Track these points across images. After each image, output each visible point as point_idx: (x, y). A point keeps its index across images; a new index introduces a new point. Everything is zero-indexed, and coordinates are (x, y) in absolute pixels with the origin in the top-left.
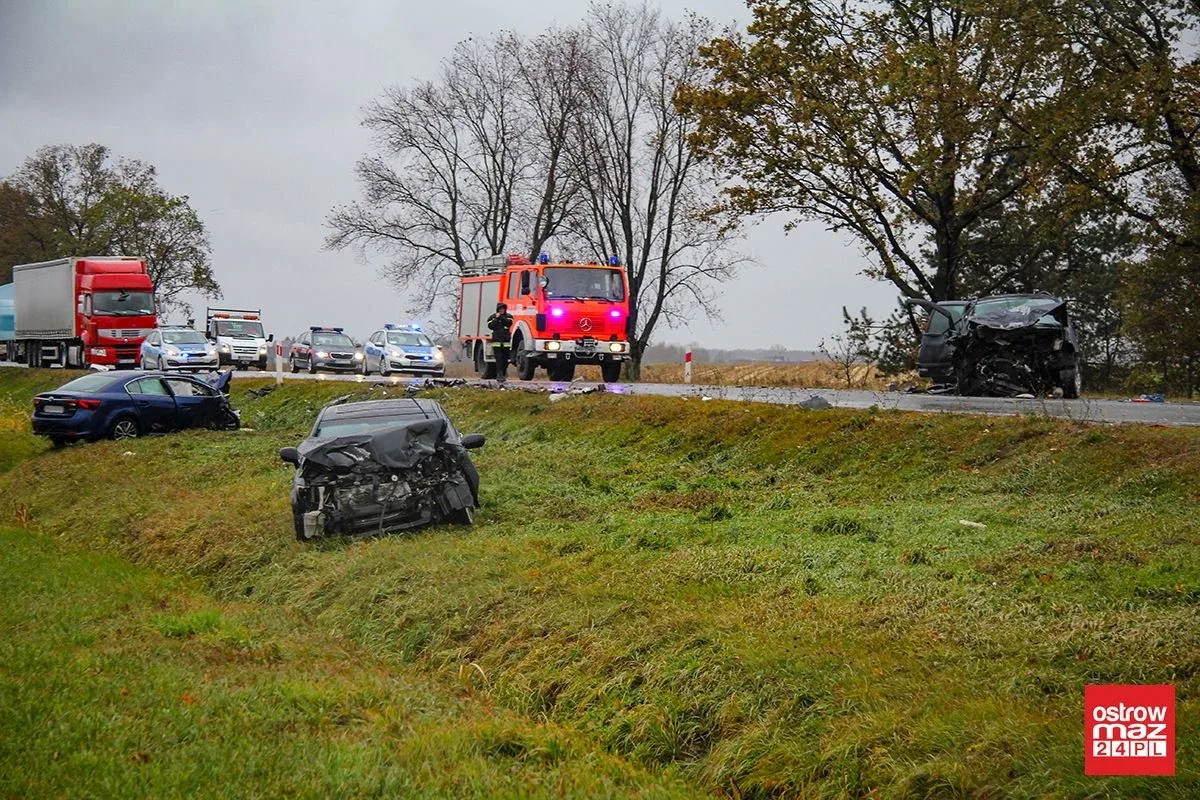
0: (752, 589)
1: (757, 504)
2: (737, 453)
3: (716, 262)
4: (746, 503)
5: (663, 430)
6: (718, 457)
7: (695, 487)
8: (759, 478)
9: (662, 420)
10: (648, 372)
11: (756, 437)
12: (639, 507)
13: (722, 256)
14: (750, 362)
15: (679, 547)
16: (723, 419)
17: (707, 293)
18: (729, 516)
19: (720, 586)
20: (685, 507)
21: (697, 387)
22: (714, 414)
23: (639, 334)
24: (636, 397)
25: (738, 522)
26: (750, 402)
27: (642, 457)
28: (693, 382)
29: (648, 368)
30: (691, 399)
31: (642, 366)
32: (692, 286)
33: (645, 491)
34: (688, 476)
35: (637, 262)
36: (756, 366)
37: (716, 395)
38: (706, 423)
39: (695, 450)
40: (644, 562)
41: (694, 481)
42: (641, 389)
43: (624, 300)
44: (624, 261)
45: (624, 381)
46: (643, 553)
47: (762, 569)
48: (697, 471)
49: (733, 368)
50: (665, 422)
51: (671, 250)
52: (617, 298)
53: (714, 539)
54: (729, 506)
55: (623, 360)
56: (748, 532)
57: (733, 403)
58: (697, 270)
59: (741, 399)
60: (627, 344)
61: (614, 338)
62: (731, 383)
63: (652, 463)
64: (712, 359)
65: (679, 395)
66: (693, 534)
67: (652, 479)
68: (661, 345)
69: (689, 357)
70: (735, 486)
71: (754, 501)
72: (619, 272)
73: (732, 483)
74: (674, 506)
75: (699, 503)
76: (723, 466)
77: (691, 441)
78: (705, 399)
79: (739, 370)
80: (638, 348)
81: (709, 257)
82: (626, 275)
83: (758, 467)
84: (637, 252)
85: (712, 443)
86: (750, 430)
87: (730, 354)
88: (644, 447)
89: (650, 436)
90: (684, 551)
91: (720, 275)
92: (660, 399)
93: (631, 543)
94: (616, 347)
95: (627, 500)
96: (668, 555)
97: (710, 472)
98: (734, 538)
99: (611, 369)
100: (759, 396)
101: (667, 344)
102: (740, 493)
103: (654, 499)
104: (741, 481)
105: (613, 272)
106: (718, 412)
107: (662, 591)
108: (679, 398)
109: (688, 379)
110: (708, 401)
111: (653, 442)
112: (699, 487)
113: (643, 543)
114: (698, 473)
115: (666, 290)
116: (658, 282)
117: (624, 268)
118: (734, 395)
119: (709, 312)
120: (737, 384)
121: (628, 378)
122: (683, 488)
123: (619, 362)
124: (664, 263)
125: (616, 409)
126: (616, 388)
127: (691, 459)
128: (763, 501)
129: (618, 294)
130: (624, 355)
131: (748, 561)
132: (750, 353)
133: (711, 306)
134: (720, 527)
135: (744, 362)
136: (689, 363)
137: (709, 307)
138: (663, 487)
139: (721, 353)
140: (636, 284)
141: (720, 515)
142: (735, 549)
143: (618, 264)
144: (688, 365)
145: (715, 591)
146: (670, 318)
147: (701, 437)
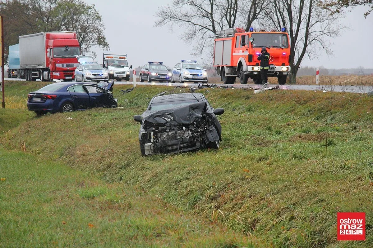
0: (344, 177)
1: (347, 139)
2: (339, 116)
3: (331, 29)
4: (343, 138)
5: (305, 106)
6: (330, 117)
7: (319, 132)
8: (349, 126)
9: (305, 101)
10: (300, 80)
11: (348, 108)
12: (294, 141)
13: (334, 27)
14: (347, 74)
15: (311, 158)
16: (333, 100)
17: (326, 44)
18: (335, 144)
19: (329, 175)
20: (314, 140)
21: (321, 86)
22: (328, 98)
23: (295, 62)
24: (293, 91)
25: (338, 147)
26: (345, 93)
27: (296, 118)
28: (319, 84)
29: (300, 78)
30: (318, 91)
31: (297, 77)
32: (320, 40)
33: (296, 133)
34: (316, 126)
35: (294, 30)
36: (350, 76)
37: (329, 90)
38: (324, 102)
39: (320, 115)
40: (295, 165)
41: (319, 129)
42: (295, 87)
43: (288, 47)
44: (288, 29)
45: (288, 84)
46: (294, 161)
47: (349, 168)
48: (320, 124)
49: (339, 77)
50: (306, 102)
51: (310, 24)
52: (285, 47)
53: (328, 154)
54: (334, 139)
55: (288, 74)
56: (343, 151)
57: (337, 93)
58: (322, 33)
59: (341, 91)
60: (290, 67)
61: (283, 65)
62: (337, 84)
63: (301, 121)
64: (330, 74)
65: (313, 90)
66: (317, 152)
67: (300, 128)
68: (307, 68)
69: (318, 73)
70: (337, 130)
71: (346, 137)
72: (286, 35)
73: (336, 129)
74: (309, 140)
75: (321, 138)
76: (333, 122)
77: (318, 111)
78: (324, 91)
79: (342, 78)
80: (295, 69)
81: (328, 27)
82: (289, 36)
83: (349, 122)
84: (295, 26)
85: (328, 111)
86: (345, 105)
87: (338, 71)
88: (296, 113)
89: (299, 108)
90: (314, 160)
91: (333, 35)
92: (303, 92)
93: (289, 156)
94: (284, 69)
95: (288, 137)
96: (306, 162)
97: (326, 124)
98: (336, 154)
99: (282, 78)
100: (349, 90)
101: (309, 67)
102: (340, 134)
103: (301, 137)
104: (340, 128)
105: (284, 35)
106: (331, 97)
107: (303, 178)
108: (312, 91)
109: (317, 83)
110: (325, 93)
111: (300, 111)
112: (321, 131)
113: (295, 156)
114: (321, 124)
115: (308, 42)
116: (304, 39)
117: (288, 33)
118: (338, 89)
119: (327, 52)
120: (340, 85)
121: (290, 83)
122: (314, 132)
123: (286, 76)
124: (307, 30)
125: (283, 96)
126: (284, 87)
127: (318, 119)
128: (350, 137)
129: (285, 45)
130: (288, 72)
131: (342, 164)
132: (347, 70)
133: (329, 49)
134: (330, 149)
135: (345, 74)
136: (318, 75)
137: (327, 50)
138: (304, 131)
139: (334, 70)
140: (294, 40)
141: (330, 143)
142: (337, 159)
143: (285, 30)
144: (317, 76)
145: (327, 177)
146: (309, 55)
147: (322, 109)
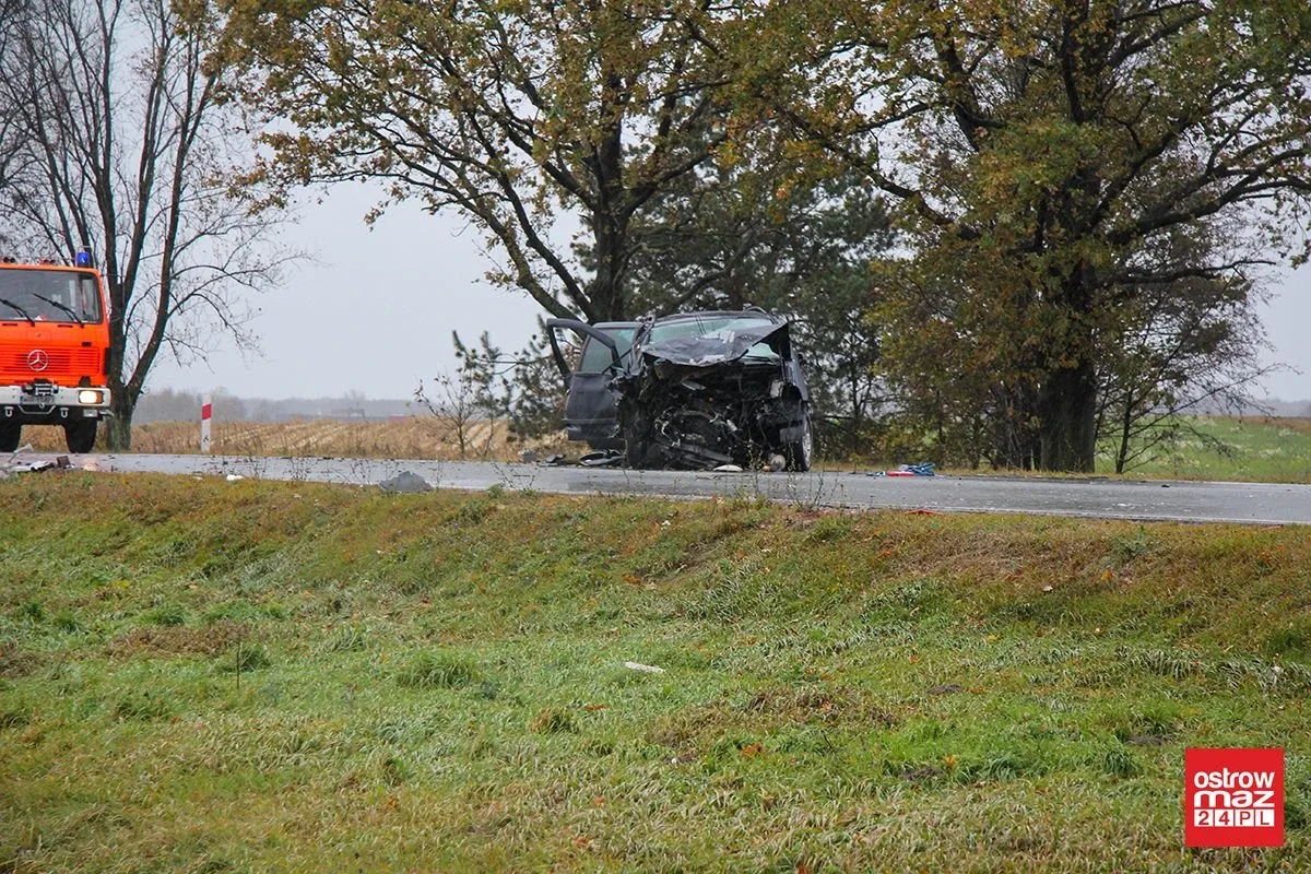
0: (299, 780)
1: (311, 645)
2: (282, 564)
3: (252, 259)
4: (295, 642)
5: (163, 529)
6: (251, 569)
7: (212, 619)
8: (316, 601)
9: (162, 512)
10: (145, 436)
11: (311, 538)
12: (122, 653)
13: (260, 252)
14: (308, 418)
15: (184, 716)
16: (261, 509)
17: (236, 309)
18: (266, 664)
19: (247, 776)
20: (196, 651)
21: (219, 459)
22: (245, 503)
23: (127, 374)
24: (119, 476)
25: (278, 674)
26: (302, 484)
27: (129, 571)
28: (213, 452)
29: (145, 428)
30: (207, 478)
31: (134, 425)
32: (213, 299)
33: (131, 626)
34: (203, 601)
35: (123, 260)
36: (320, 425)
37: (249, 472)
38: (230, 516)
39: (215, 560)
40: (125, 741)
41: (211, 609)
42: (128, 462)
43: (100, 321)
44: (101, 257)
45: (100, 450)
46: (123, 726)
47: (315, 747)
48: (218, 593)
49: (281, 428)
50: (166, 515)
51: (178, 240)
52: (88, 318)
53: (241, 700)
54: (265, 648)
55: (100, 417)
56: (297, 689)
57: (275, 485)
58: (220, 273)
59: (288, 477)
60: (107, 391)
61: (85, 382)
62: (276, 453)
63: (151, 583)
64: (250, 415)
65: (189, 472)
66: (207, 694)
67: (144, 608)
68: (168, 393)
69: (207, 412)
70: (277, 615)
71: (307, 638)
72: (91, 276)
73: (273, 611)
74: (179, 649)
75: (220, 644)
76: (259, 584)
77: (208, 545)
78: (231, 478)
79: (292, 431)
80: (126, 398)
81: (240, 252)
82: (105, 282)
83: (315, 585)
84: (123, 245)
85: (243, 548)
86: (302, 527)
87: (278, 405)
88: (132, 555)
89: (141, 538)
90: (191, 720)
91: (258, 281)
92: (158, 479)
93: (105, 709)
94: (88, 397)
95: (101, 641)
96: (167, 728)
97: (239, 594)
98: (272, 697)
99: (81, 431)
100: (317, 472)
101: (177, 390)
102: (285, 627)
103: (147, 639)
104: (286, 608)
105: (83, 276)
106: (252, 498)
107: (155, 786)
108: (190, 478)
109: (206, 447)
110: (236, 482)
111: (146, 548)
112: (220, 617)
113: (125, 709)
114: (219, 595)
115: (172, 304)
116: (158, 291)
117: (101, 270)
118: (277, 471)
119: (240, 339)
120: (285, 454)
121: (110, 446)
122: (193, 620)
123: (94, 420)
124: (168, 264)
125: (85, 493)
126: (88, 462)
127: (208, 574)
128: (321, 638)
129: (90, 312)
130: (102, 408)
131: (293, 733)
132: (309, 403)
133: (245, 330)
134: (252, 679)
135: (299, 418)
136: (208, 420)
137: (240, 332)
138: (159, 620)
139: (264, 404)
140: (122, 294)
141: (251, 661)
142: (274, 716)
143: (90, 260)
144: (206, 424)
145: (241, 782)
146: (177, 349)
147: (224, 539)
